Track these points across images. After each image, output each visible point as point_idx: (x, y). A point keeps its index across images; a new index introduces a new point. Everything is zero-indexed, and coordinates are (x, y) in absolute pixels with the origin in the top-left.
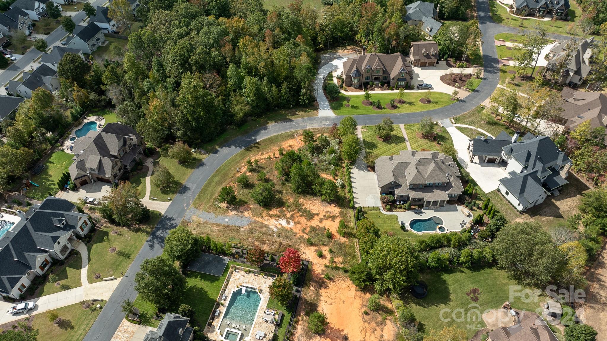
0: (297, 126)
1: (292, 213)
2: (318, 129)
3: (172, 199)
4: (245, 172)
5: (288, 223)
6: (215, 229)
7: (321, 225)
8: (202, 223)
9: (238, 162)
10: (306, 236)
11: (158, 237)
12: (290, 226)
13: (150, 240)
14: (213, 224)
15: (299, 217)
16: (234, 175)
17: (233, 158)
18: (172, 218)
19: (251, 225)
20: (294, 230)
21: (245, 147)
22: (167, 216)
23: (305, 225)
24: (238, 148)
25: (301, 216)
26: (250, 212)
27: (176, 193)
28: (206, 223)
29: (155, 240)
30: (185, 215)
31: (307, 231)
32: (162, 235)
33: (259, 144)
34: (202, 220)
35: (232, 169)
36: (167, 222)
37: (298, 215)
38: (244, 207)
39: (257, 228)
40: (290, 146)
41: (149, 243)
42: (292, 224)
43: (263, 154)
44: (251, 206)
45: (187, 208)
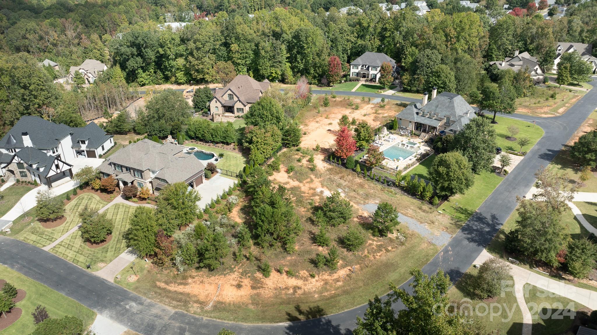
0: (188, 324)
1: (312, 198)
2: (161, 302)
3: (472, 267)
4: (343, 267)
5: (322, 192)
6: (410, 211)
7: (290, 181)
8: (426, 224)
9: (346, 292)
10: (313, 177)
11: (488, 225)
12: (323, 189)
13: (498, 224)
14: (413, 218)
15: (307, 192)
16: (362, 269)
17: (353, 304)
18: (470, 242)
19: (365, 202)
20: (320, 186)
21: (320, 320)
22: (479, 245)
23: (306, 185)
24: (334, 323)
25: (304, 193)
26: (360, 214)
27: (466, 275)
28: (421, 223)
29: (491, 222)
30: (450, 240)
31: (309, 180)
32: (482, 225)
33: (289, 314)
34: (427, 226)
35: (361, 284)
36: (477, 238)
37: (306, 195)
38: (366, 221)
39: (358, 197)
40: (239, 286)
41: (499, 222)
42: (319, 190)
43: (296, 288)
44: (356, 219)
45: (446, 247)
